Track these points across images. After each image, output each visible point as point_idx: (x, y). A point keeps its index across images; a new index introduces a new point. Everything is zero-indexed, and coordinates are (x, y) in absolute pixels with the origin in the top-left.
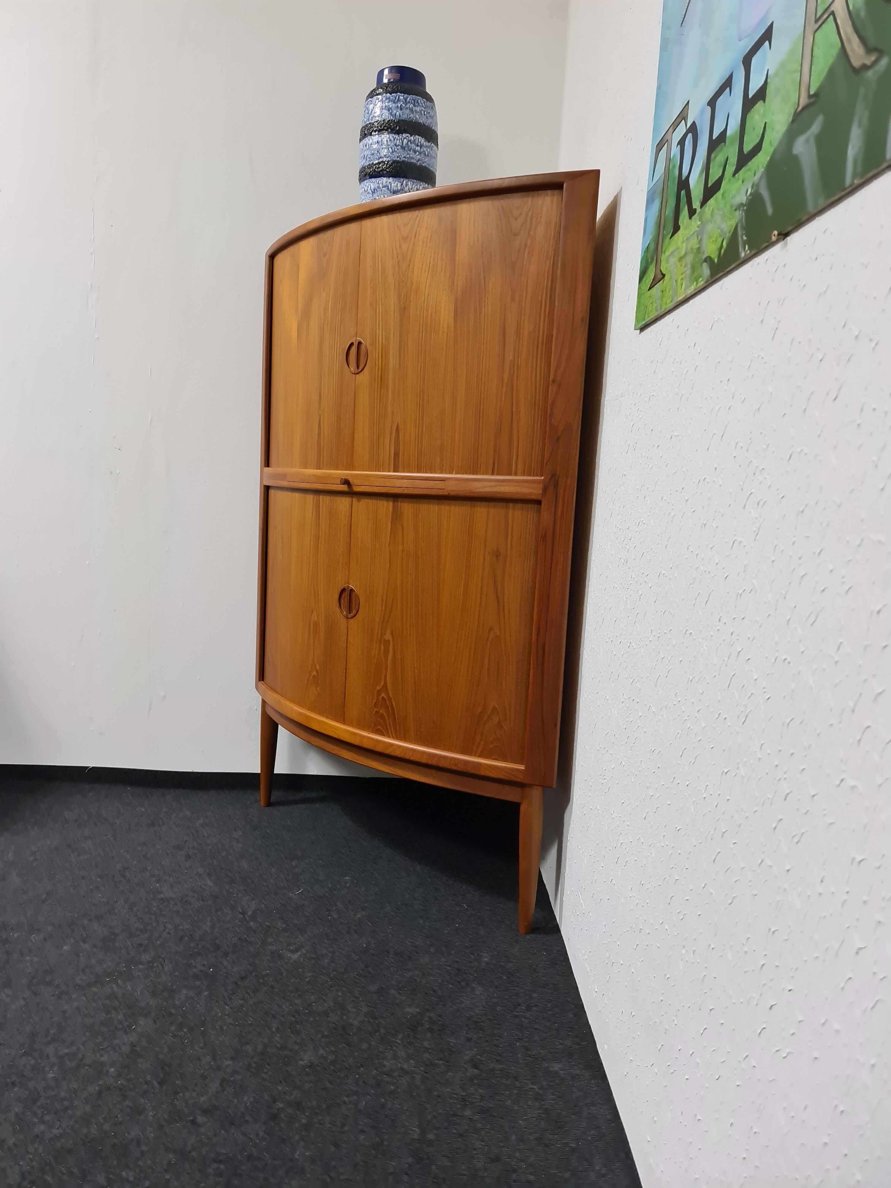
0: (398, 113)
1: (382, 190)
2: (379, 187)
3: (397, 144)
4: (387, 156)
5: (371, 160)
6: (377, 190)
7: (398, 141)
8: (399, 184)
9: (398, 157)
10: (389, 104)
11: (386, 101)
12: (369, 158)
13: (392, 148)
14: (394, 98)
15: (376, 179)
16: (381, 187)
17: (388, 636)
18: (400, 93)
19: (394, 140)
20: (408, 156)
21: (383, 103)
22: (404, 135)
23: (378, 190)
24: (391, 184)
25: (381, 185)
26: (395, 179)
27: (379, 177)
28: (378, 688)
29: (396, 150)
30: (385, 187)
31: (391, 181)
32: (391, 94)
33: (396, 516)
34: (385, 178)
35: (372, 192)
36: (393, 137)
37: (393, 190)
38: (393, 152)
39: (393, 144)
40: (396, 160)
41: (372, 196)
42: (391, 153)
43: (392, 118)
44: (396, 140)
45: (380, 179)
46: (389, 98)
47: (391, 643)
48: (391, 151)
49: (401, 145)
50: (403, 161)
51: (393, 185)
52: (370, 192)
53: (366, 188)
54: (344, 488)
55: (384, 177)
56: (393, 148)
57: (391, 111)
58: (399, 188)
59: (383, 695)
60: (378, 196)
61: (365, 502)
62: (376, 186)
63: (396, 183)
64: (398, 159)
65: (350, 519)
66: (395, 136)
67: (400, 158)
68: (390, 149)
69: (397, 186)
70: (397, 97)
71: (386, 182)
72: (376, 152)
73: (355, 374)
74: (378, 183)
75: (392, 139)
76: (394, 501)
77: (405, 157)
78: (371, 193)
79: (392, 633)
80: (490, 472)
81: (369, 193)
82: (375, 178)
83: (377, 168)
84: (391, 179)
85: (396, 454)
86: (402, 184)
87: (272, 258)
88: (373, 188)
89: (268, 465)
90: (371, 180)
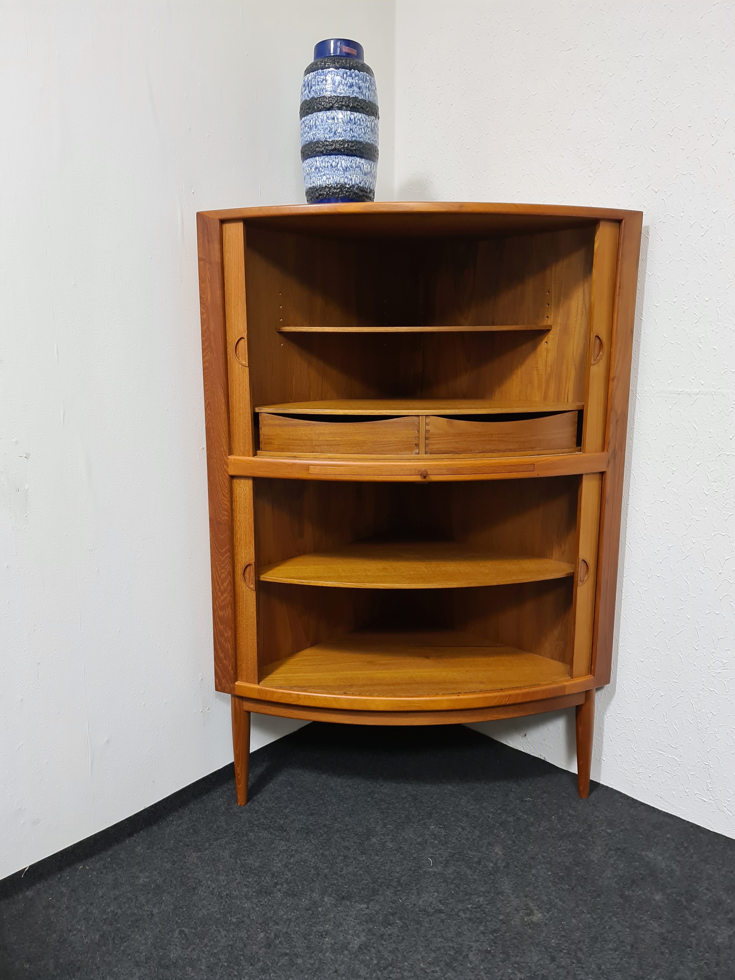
0: (367, 94)
1: (355, 170)
2: (352, 167)
3: (368, 126)
4: (360, 136)
5: (343, 136)
6: (349, 169)
8: (369, 166)
9: (369, 139)
11: (356, 78)
13: (364, 129)
14: (362, 77)
15: (348, 157)
16: (354, 167)
18: (365, 72)
20: (375, 139)
21: (353, 79)
23: (351, 169)
24: (363, 166)
26: (367, 161)
27: (352, 156)
29: (367, 131)
30: (358, 168)
34: (358, 159)
35: (343, 169)
36: (365, 118)
39: (365, 125)
40: (367, 142)
41: (343, 173)
42: (364, 134)
43: (363, 97)
44: (367, 121)
45: (353, 158)
46: (358, 76)
48: (364, 132)
49: (370, 127)
50: (372, 144)
51: (365, 166)
52: (341, 168)
53: (334, 164)
55: (357, 157)
57: (361, 90)
58: (369, 171)
60: (350, 175)
64: (369, 141)
67: (371, 141)
68: (363, 129)
69: (367, 169)
70: (365, 77)
71: (359, 163)
72: (349, 129)
74: (351, 162)
75: (364, 120)
77: (373, 140)
78: (342, 171)
81: (338, 170)
82: (347, 155)
83: (350, 147)
84: (363, 161)
86: (371, 167)
87: (223, 221)
88: (345, 165)
89: (231, 453)
90: (341, 156)
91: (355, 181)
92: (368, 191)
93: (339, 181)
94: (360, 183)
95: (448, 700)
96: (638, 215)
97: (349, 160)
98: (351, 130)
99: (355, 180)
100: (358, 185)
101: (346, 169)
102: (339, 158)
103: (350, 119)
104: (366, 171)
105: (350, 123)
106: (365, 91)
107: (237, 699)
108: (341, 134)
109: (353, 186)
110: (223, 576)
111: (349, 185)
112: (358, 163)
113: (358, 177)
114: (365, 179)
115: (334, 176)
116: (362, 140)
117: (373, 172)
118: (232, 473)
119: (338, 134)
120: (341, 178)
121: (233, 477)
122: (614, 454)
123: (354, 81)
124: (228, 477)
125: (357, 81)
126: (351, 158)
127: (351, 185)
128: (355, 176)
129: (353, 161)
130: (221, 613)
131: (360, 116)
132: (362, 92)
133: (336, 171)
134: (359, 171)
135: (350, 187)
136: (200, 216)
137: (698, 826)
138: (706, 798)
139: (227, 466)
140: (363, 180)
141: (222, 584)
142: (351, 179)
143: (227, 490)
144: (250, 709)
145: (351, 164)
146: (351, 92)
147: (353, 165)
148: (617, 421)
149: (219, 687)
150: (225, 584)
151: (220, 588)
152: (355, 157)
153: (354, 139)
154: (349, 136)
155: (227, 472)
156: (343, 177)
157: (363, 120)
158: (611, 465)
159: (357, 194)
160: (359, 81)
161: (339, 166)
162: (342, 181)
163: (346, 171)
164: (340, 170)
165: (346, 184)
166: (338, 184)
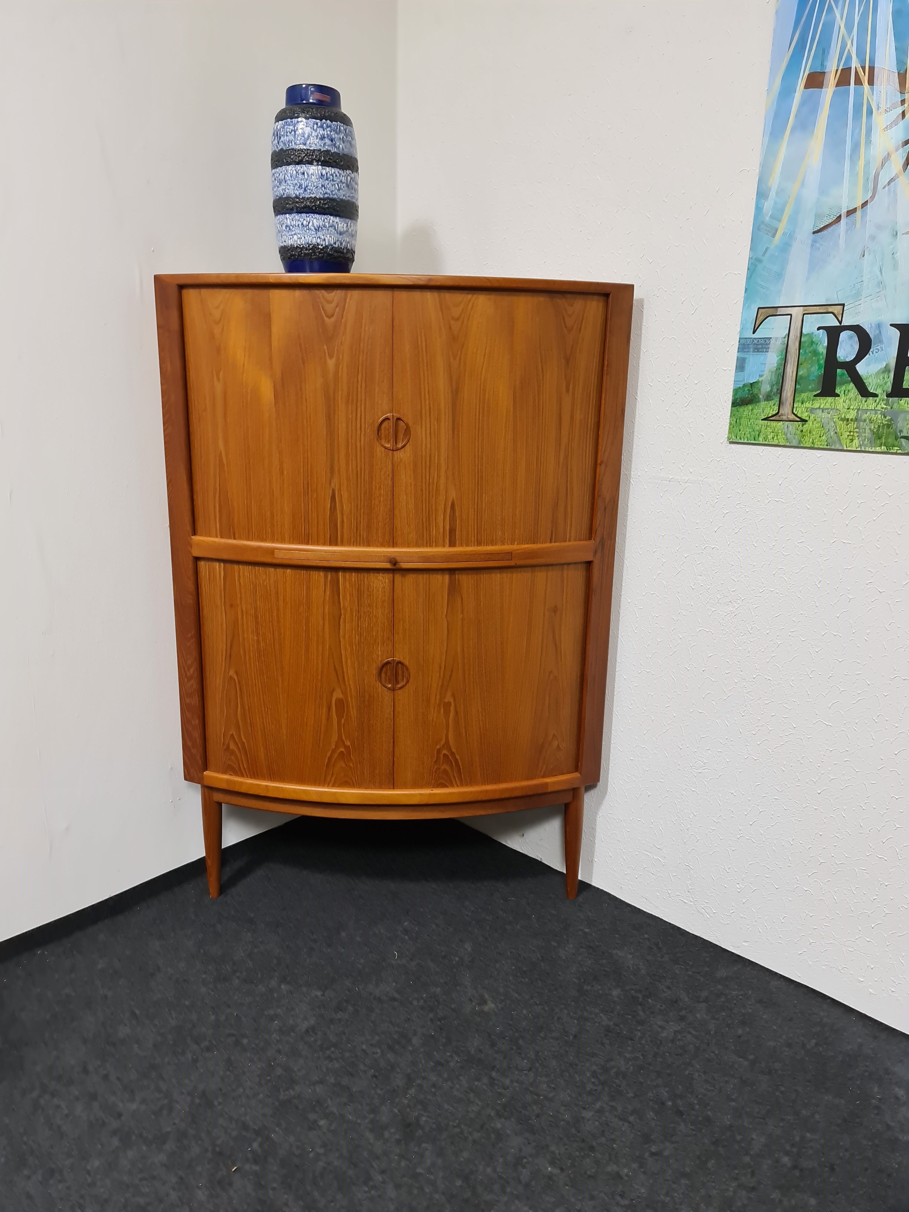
0: (341, 146)
1: (328, 230)
2: (325, 226)
3: (343, 181)
4: (334, 193)
5: (314, 193)
6: (322, 228)
7: (343, 177)
8: (345, 225)
9: (344, 196)
10: (332, 133)
11: (328, 129)
12: (310, 189)
14: (336, 128)
16: (328, 226)
17: (449, 698)
18: (340, 122)
19: (340, 176)
20: (351, 195)
21: (324, 130)
22: (347, 171)
23: (324, 228)
24: (338, 225)
25: (327, 224)
26: (342, 219)
27: (324, 214)
28: (438, 747)
29: (342, 187)
30: (332, 227)
31: (338, 221)
32: (332, 122)
33: (453, 589)
34: (332, 217)
35: (316, 229)
36: (339, 172)
37: (340, 231)
38: (339, 190)
39: (338, 180)
40: (342, 199)
41: (315, 233)
43: (336, 150)
44: (341, 176)
45: (326, 216)
46: (330, 126)
47: (453, 704)
48: (337, 188)
49: (346, 182)
50: (348, 200)
51: (339, 225)
52: (313, 228)
53: (305, 223)
54: (388, 566)
55: (331, 215)
56: (339, 184)
57: (334, 142)
58: (345, 229)
59: (445, 752)
60: (323, 235)
61: (411, 577)
62: (321, 224)
63: (342, 224)
64: (344, 198)
65: (391, 594)
66: (340, 172)
67: (346, 197)
68: (336, 185)
69: (343, 227)
70: (338, 127)
71: (333, 221)
72: (320, 185)
73: (393, 450)
74: (324, 221)
75: (338, 175)
76: (450, 574)
77: (349, 196)
78: (314, 230)
79: (453, 696)
80: (549, 541)
81: (310, 229)
82: (319, 214)
83: (323, 204)
84: (337, 219)
85: (452, 531)
86: (347, 226)
87: (181, 287)
88: (317, 225)
89: (194, 533)
90: (312, 215)
91: (329, 242)
92: (345, 251)
93: (312, 242)
94: (335, 243)
95: (421, 794)
96: (630, 288)
97: (321, 219)
98: (322, 186)
99: (329, 240)
100: (332, 245)
101: (317, 230)
102: (310, 216)
103: (322, 175)
104: (342, 230)
105: (322, 179)
106: (338, 144)
107: (206, 790)
108: (312, 191)
109: (327, 247)
110: (189, 662)
111: (322, 245)
112: (331, 221)
113: (333, 237)
114: (340, 239)
115: (306, 236)
116: (335, 196)
117: (350, 230)
118: (196, 553)
119: (308, 191)
120: (313, 238)
121: (197, 559)
122: (602, 543)
123: (326, 133)
124: (191, 558)
125: (329, 132)
126: (323, 217)
127: (324, 246)
128: (328, 236)
129: (326, 220)
130: (188, 701)
131: (333, 170)
132: (335, 145)
133: (308, 231)
134: (334, 231)
135: (323, 247)
136: (158, 279)
137: (679, 928)
138: (687, 899)
139: (191, 547)
140: (338, 241)
141: (189, 670)
142: (325, 240)
143: (190, 572)
144: (221, 800)
145: (324, 223)
146: (322, 144)
147: (326, 224)
148: (605, 509)
149: (188, 777)
150: (192, 671)
151: (186, 674)
152: (329, 216)
153: (326, 196)
154: (321, 193)
155: (191, 553)
156: (315, 237)
157: (336, 176)
158: (599, 555)
159: (331, 255)
160: (331, 132)
161: (310, 225)
162: (314, 241)
163: (319, 231)
164: (312, 230)
165: (318, 244)
166: (310, 244)
